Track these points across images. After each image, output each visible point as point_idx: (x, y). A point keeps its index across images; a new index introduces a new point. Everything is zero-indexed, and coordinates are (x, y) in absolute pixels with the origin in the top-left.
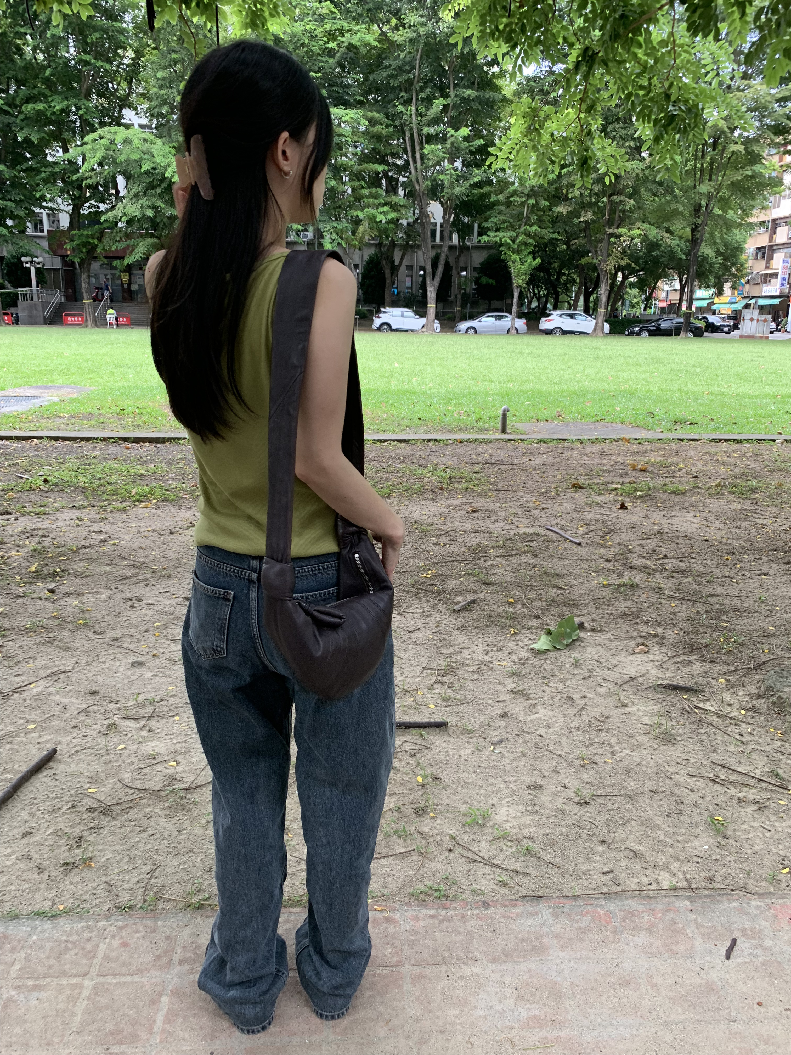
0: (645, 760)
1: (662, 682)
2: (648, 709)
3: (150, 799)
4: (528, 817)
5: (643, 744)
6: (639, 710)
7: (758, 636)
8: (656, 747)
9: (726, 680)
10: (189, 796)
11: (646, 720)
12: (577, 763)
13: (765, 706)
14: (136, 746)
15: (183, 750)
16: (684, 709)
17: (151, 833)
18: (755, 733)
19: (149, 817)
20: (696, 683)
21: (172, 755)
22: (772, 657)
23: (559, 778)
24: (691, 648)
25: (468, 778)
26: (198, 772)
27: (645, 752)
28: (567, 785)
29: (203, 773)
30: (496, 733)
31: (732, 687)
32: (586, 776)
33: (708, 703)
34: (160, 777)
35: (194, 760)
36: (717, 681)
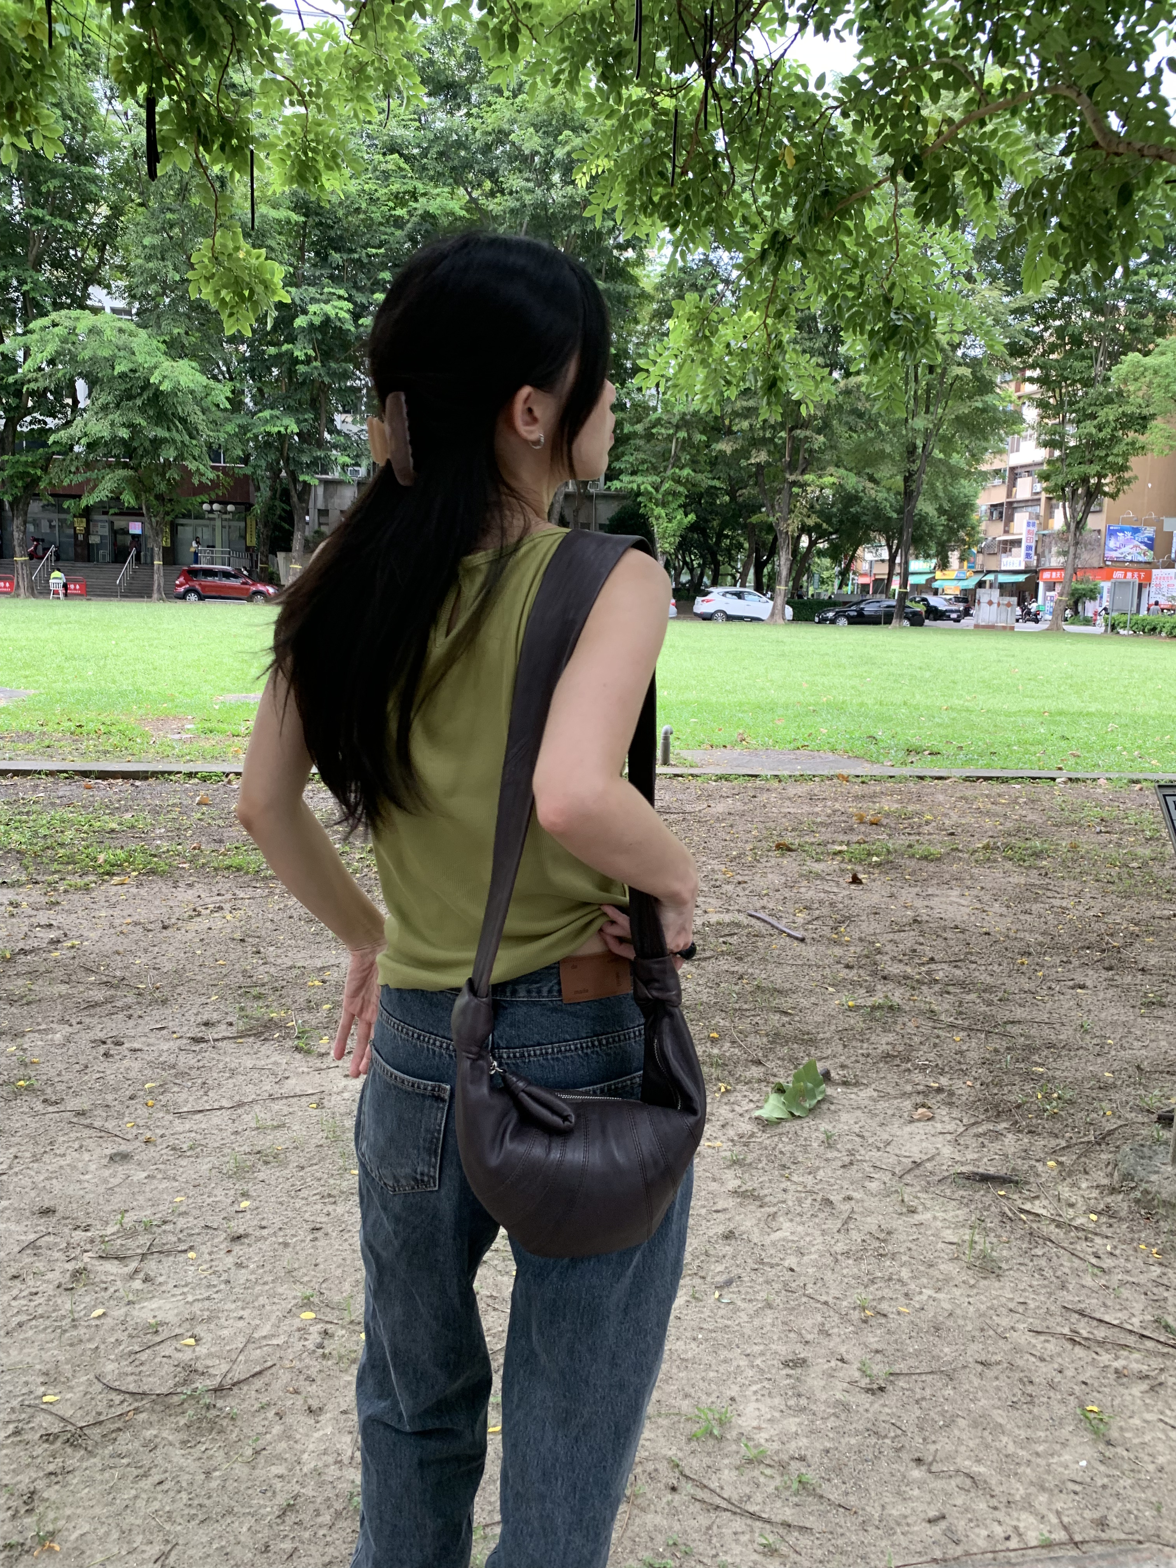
0: (959, 1306)
1: (964, 1169)
2: (949, 1216)
3: (153, 1410)
4: (791, 1420)
5: (952, 1278)
6: (935, 1218)
7: (1091, 1088)
8: (972, 1282)
9: (1058, 1162)
10: (220, 1403)
11: (949, 1235)
12: (855, 1315)
13: (1125, 1205)
14: (123, 1310)
15: (206, 1313)
16: (1004, 1214)
17: (157, 1478)
18: (1117, 1252)
19: (151, 1446)
20: (1014, 1169)
21: (187, 1325)
22: (1120, 1123)
23: (831, 1345)
24: (998, 1111)
25: (686, 1351)
26: (234, 1357)
27: (957, 1292)
28: (846, 1357)
29: (242, 1358)
30: (720, 1268)
31: (1070, 1175)
32: (873, 1339)
33: (1037, 1202)
34: (167, 1368)
35: (225, 1332)
36: (1045, 1164)
